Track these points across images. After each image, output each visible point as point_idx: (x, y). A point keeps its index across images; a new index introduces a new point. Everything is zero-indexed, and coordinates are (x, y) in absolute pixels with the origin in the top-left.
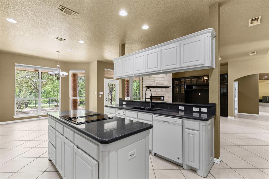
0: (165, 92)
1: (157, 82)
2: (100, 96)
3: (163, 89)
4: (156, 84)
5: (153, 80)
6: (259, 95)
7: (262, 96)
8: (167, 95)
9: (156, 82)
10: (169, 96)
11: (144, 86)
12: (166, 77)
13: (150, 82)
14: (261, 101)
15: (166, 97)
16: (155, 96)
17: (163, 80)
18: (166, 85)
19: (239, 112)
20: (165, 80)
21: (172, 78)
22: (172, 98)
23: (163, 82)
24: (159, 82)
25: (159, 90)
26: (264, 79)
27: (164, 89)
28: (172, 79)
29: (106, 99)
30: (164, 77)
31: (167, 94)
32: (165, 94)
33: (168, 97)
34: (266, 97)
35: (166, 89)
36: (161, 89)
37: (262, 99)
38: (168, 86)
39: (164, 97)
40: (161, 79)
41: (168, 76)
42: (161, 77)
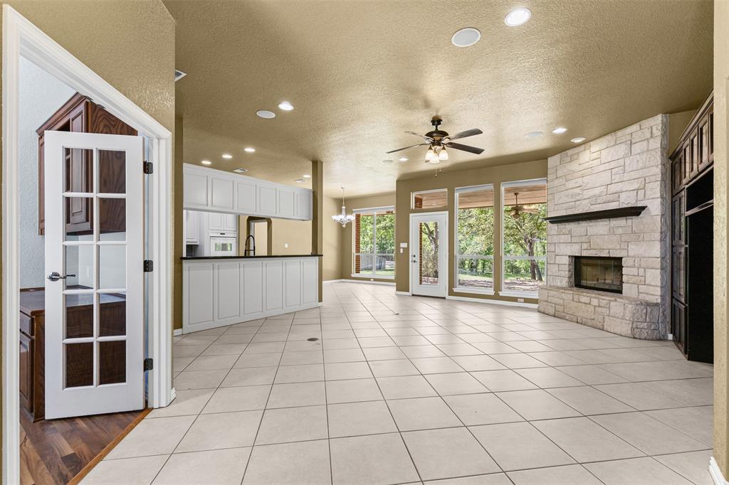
0: (624, 238)
1: (591, 193)
2: (402, 251)
4: (588, 201)
8: (635, 250)
9: (587, 194)
10: (641, 258)
12: (628, 161)
13: (568, 200)
15: (631, 262)
16: (584, 254)
17: (617, 178)
18: (626, 201)
20: (627, 176)
23: (613, 188)
24: (597, 191)
25: (601, 227)
27: (621, 221)
29: (414, 259)
30: (621, 162)
31: (631, 246)
32: (623, 244)
35: (630, 220)
38: (639, 204)
39: (620, 259)
40: (606, 178)
41: (638, 156)
42: (607, 166)
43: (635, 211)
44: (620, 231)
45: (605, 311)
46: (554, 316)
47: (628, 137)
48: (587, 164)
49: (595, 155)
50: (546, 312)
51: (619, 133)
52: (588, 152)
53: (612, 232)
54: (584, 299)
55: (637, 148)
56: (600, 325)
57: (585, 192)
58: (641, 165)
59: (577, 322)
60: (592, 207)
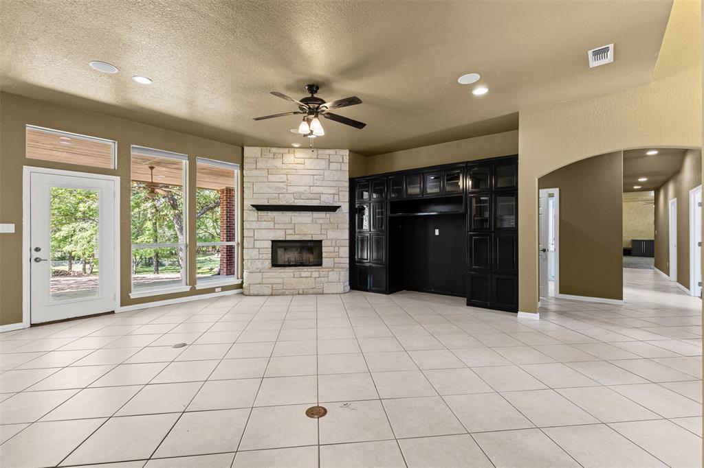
0: (324, 227)
1: (295, 189)
3: (316, 214)
4: (292, 196)
5: (282, 185)
6: (624, 235)
7: (630, 239)
8: (332, 234)
9: (291, 189)
10: (337, 240)
11: (247, 203)
12: (327, 173)
13: (270, 191)
14: (627, 252)
15: (329, 243)
16: (289, 238)
17: (318, 183)
18: (326, 201)
19: (560, 293)
20: (325, 183)
21: (350, 179)
22: (348, 245)
23: (316, 190)
24: (301, 189)
25: (305, 217)
26: (636, 187)
27: (322, 215)
28: (348, 180)
29: (37, 255)
30: (321, 172)
31: (330, 232)
32: (323, 232)
33: (334, 242)
34: (640, 241)
35: (329, 214)
36: (309, 214)
37: (630, 246)
38: (336, 205)
39: (321, 241)
40: (309, 181)
41: (334, 172)
42: (310, 172)
43: (333, 209)
44: (321, 221)
45: (325, 280)
46: (272, 295)
47: (328, 157)
48: (291, 166)
49: (300, 161)
50: (260, 293)
51: (321, 151)
52: (292, 155)
53: (314, 222)
54: (304, 274)
55: (333, 166)
56: (320, 291)
57: (289, 188)
58: (336, 178)
59: (299, 294)
60: (296, 201)
